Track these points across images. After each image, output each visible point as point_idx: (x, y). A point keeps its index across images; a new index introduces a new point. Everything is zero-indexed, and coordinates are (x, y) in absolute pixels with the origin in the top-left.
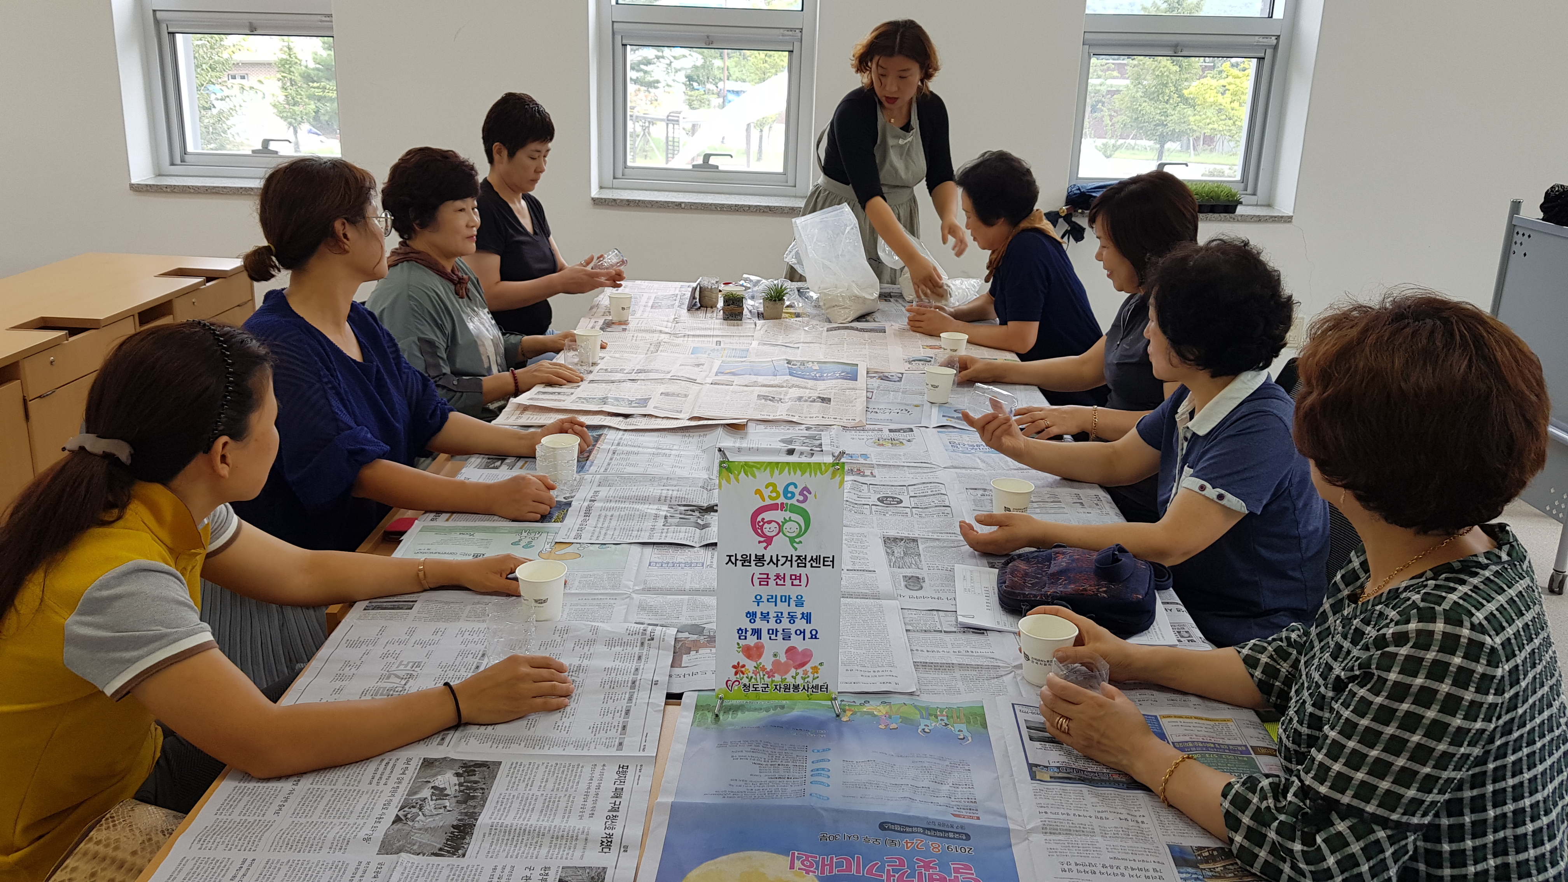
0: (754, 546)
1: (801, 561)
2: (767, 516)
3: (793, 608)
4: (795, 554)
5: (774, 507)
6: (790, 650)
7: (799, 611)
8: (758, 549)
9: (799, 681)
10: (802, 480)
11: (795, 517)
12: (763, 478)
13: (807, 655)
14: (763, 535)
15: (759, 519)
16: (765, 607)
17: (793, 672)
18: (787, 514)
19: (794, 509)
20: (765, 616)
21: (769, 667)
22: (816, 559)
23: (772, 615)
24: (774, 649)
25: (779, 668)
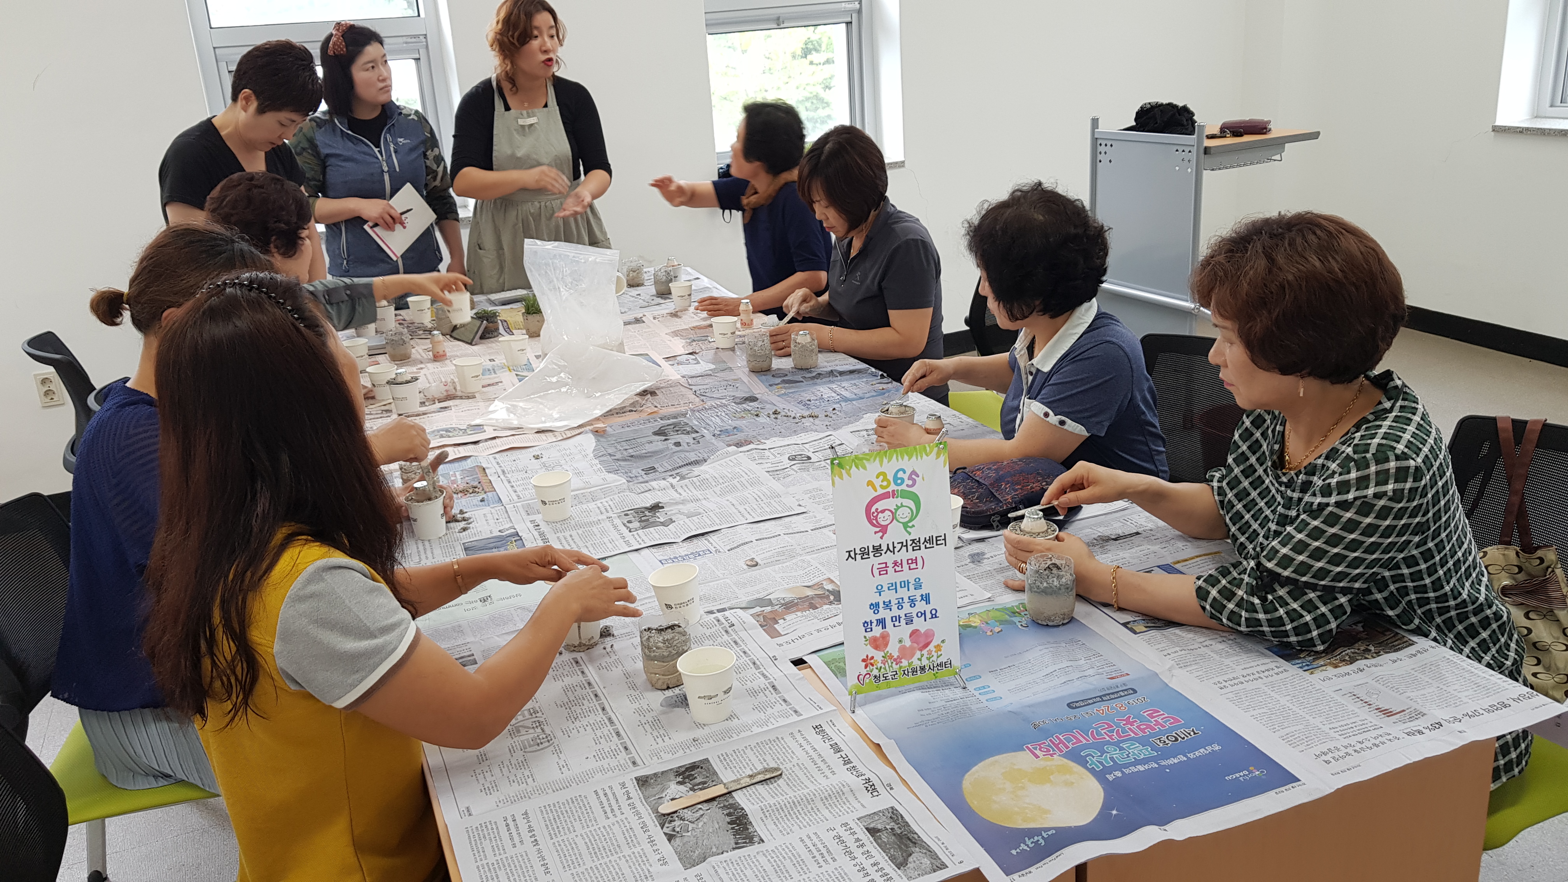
0: (871, 539)
1: (916, 544)
2: (880, 505)
3: (912, 592)
4: (909, 538)
6: (914, 633)
7: (918, 593)
8: (876, 540)
9: (925, 662)
10: (909, 465)
12: (873, 469)
13: (930, 635)
15: (873, 510)
16: (887, 596)
19: (905, 495)
20: (888, 605)
21: (896, 654)
22: (929, 540)
23: (894, 602)
24: (898, 635)
25: (905, 652)
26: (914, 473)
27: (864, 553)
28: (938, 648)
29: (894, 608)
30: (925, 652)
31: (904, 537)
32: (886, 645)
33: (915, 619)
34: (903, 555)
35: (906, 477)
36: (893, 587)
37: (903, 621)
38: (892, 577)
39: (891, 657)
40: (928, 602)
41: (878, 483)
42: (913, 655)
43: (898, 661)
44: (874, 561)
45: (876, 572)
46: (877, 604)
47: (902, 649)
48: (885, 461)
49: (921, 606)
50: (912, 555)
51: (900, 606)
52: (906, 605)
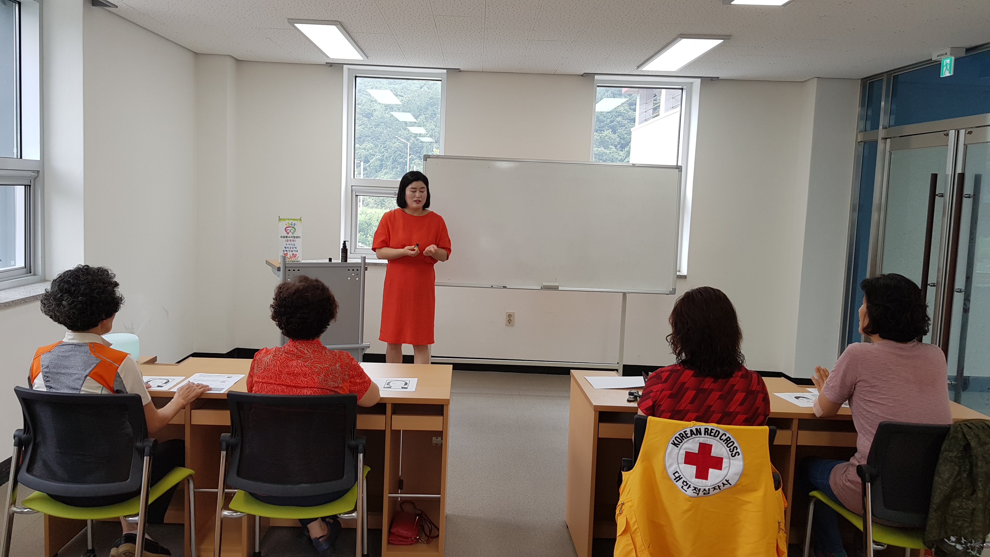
0: (286, 235)
1: (294, 237)
2: (288, 229)
3: (293, 246)
5: (289, 227)
6: (293, 254)
9: (295, 260)
10: (294, 222)
11: (293, 229)
12: (287, 221)
14: (287, 232)
15: (286, 229)
16: (288, 246)
17: (293, 258)
18: (291, 228)
19: (293, 227)
20: (288, 248)
21: (289, 257)
22: (297, 237)
24: (290, 254)
26: (295, 224)
27: (284, 237)
28: (297, 258)
31: (292, 235)
32: (287, 255)
33: (293, 252)
34: (292, 239)
35: (293, 224)
36: (289, 244)
37: (291, 251)
38: (289, 242)
41: (288, 224)
43: (289, 259)
44: (285, 239)
48: (289, 220)
49: (294, 249)
50: (294, 239)
51: (290, 248)
52: (292, 248)
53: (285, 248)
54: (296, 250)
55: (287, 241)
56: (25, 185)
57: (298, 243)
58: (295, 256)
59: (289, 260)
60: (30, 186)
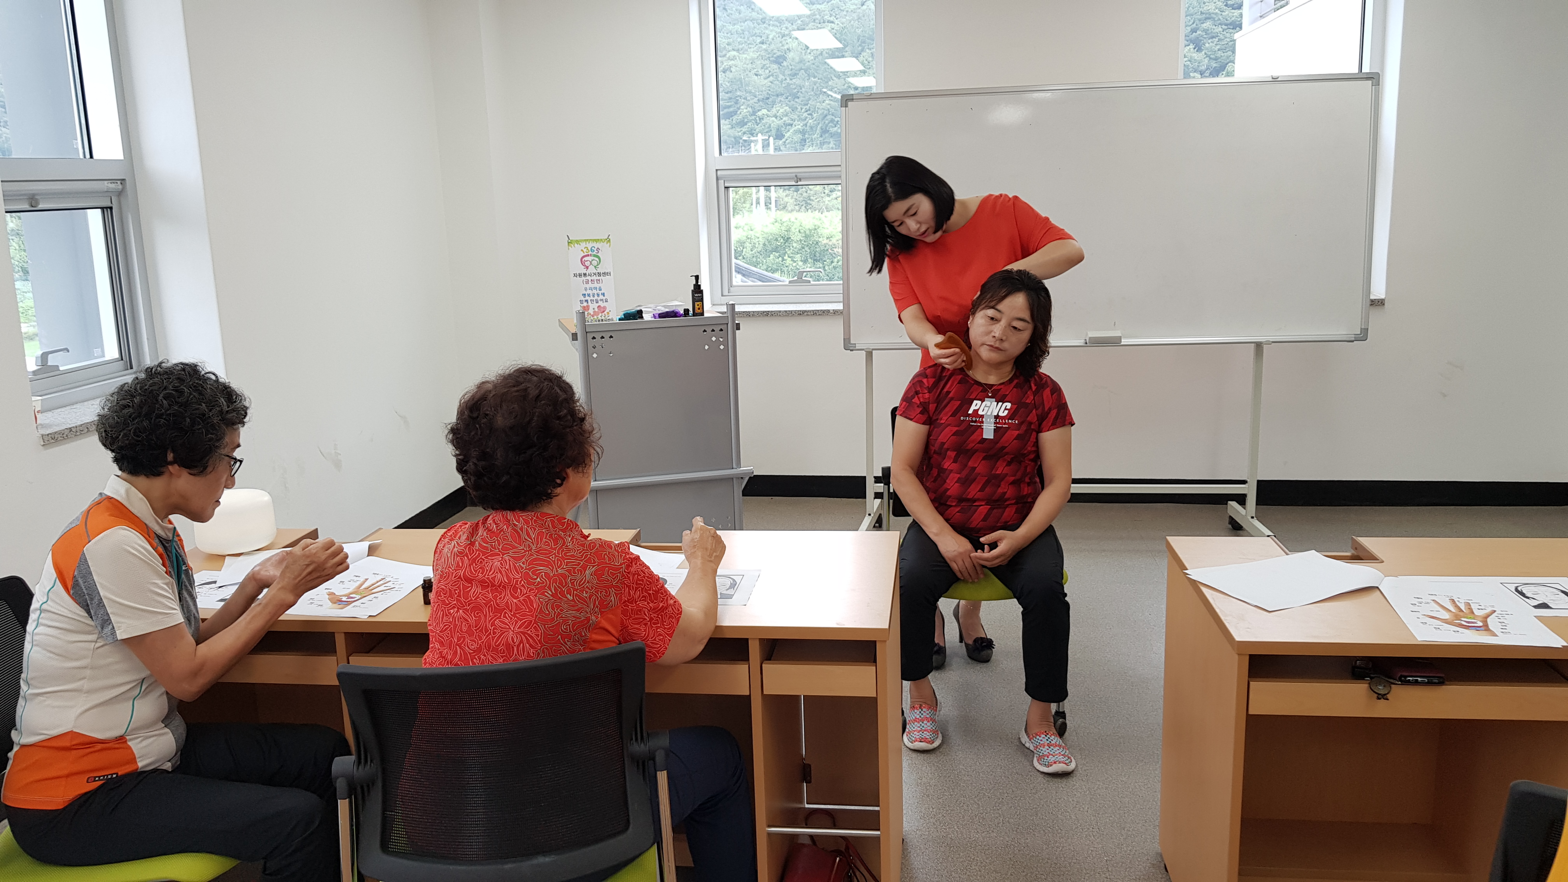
1: (599, 274)
2: (586, 259)
3: (598, 291)
4: (597, 272)
5: (588, 255)
6: (599, 307)
7: (600, 292)
8: (584, 271)
9: (603, 318)
10: (597, 245)
11: (595, 258)
12: (583, 245)
13: (605, 308)
14: (585, 266)
15: (583, 260)
16: (589, 292)
18: (593, 258)
19: (595, 256)
20: (589, 295)
21: (592, 313)
22: (604, 273)
23: (591, 294)
24: (593, 306)
25: (595, 313)
26: (598, 248)
27: (580, 275)
28: (608, 313)
29: (591, 296)
30: (603, 314)
31: (595, 271)
32: (588, 309)
33: (599, 302)
34: (594, 278)
35: (595, 249)
36: (591, 289)
37: (595, 302)
38: (590, 285)
39: (590, 314)
40: (604, 296)
41: (585, 250)
42: (598, 315)
43: (593, 316)
44: (583, 278)
45: (585, 283)
46: (585, 294)
47: (594, 312)
48: (587, 243)
49: (601, 297)
50: (598, 278)
51: (594, 297)
52: (596, 296)
53: (584, 295)
54: (604, 298)
55: (587, 282)
56: (102, 208)
57: (607, 285)
58: (602, 310)
59: (592, 318)
60: (111, 208)
